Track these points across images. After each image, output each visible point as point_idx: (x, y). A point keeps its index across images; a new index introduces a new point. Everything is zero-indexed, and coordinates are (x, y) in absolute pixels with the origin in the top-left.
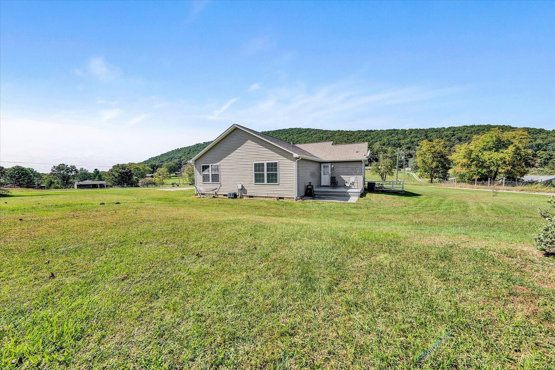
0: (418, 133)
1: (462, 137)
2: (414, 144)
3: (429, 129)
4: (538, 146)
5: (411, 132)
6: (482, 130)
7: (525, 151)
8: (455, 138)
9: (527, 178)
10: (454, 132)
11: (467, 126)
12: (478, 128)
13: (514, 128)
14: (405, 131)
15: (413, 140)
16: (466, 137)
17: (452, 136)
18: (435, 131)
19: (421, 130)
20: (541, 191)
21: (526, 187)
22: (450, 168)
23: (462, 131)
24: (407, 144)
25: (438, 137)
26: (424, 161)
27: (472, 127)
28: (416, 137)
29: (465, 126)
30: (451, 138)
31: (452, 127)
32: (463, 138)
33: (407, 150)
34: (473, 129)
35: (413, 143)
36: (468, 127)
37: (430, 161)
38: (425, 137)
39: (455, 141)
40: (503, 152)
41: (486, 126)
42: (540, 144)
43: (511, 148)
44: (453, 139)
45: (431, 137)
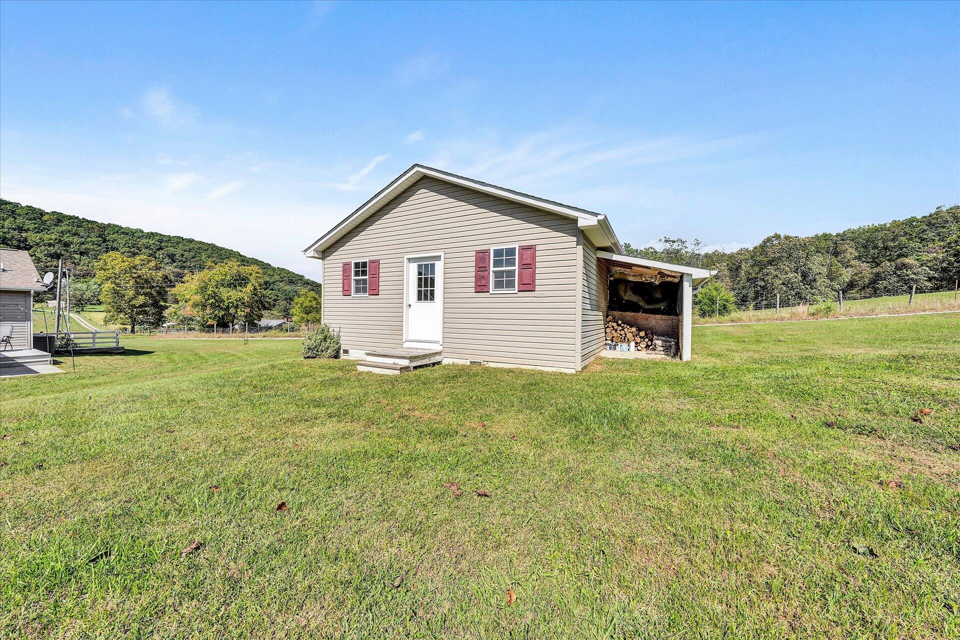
0: (81, 226)
1: (175, 255)
2: (72, 250)
3: (109, 225)
4: (267, 284)
5: (59, 221)
6: (205, 250)
7: (260, 292)
8: (163, 254)
9: (263, 322)
10: (161, 242)
11: (182, 238)
12: (199, 245)
13: (243, 256)
14: (42, 213)
15: (65, 239)
16: (183, 255)
17: (158, 250)
18: (123, 233)
19: (87, 221)
20: (279, 337)
21: (267, 333)
22: (166, 307)
23: (175, 244)
24: (50, 245)
25: (130, 245)
26: (116, 293)
27: (191, 241)
28: (76, 234)
29: (180, 237)
30: (156, 252)
31: (157, 234)
32: (177, 256)
33: (49, 259)
34: (191, 246)
35: (67, 245)
36: (183, 240)
37: (131, 293)
38: (100, 239)
39: (163, 259)
40: (241, 291)
41: (210, 245)
42: (268, 282)
43: (249, 288)
44: (159, 254)
45: (113, 242)
